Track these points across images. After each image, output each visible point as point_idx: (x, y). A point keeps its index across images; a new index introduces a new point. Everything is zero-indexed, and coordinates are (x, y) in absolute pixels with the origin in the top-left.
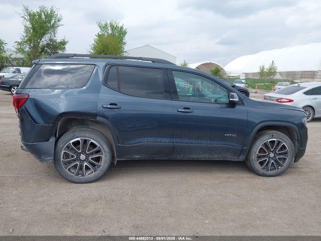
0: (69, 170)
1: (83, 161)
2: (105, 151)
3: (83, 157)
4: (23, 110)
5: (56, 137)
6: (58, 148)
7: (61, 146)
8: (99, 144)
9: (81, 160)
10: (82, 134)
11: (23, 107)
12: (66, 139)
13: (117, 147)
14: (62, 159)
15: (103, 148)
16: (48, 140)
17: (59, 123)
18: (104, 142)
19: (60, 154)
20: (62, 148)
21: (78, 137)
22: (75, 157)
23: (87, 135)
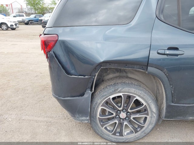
0: (106, 128)
1: (123, 119)
2: (152, 111)
3: (123, 115)
4: (52, 55)
5: (91, 90)
6: (94, 103)
7: (99, 101)
8: (146, 102)
9: (121, 119)
10: (126, 89)
11: (51, 52)
12: (105, 94)
13: (168, 106)
14: (98, 116)
15: (150, 108)
16: (82, 95)
17: (97, 74)
18: (153, 100)
19: (97, 110)
20: (99, 104)
21: (120, 92)
22: (114, 114)
23: (133, 90)
